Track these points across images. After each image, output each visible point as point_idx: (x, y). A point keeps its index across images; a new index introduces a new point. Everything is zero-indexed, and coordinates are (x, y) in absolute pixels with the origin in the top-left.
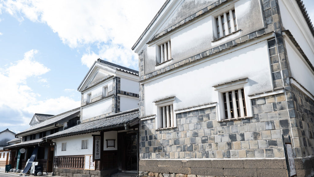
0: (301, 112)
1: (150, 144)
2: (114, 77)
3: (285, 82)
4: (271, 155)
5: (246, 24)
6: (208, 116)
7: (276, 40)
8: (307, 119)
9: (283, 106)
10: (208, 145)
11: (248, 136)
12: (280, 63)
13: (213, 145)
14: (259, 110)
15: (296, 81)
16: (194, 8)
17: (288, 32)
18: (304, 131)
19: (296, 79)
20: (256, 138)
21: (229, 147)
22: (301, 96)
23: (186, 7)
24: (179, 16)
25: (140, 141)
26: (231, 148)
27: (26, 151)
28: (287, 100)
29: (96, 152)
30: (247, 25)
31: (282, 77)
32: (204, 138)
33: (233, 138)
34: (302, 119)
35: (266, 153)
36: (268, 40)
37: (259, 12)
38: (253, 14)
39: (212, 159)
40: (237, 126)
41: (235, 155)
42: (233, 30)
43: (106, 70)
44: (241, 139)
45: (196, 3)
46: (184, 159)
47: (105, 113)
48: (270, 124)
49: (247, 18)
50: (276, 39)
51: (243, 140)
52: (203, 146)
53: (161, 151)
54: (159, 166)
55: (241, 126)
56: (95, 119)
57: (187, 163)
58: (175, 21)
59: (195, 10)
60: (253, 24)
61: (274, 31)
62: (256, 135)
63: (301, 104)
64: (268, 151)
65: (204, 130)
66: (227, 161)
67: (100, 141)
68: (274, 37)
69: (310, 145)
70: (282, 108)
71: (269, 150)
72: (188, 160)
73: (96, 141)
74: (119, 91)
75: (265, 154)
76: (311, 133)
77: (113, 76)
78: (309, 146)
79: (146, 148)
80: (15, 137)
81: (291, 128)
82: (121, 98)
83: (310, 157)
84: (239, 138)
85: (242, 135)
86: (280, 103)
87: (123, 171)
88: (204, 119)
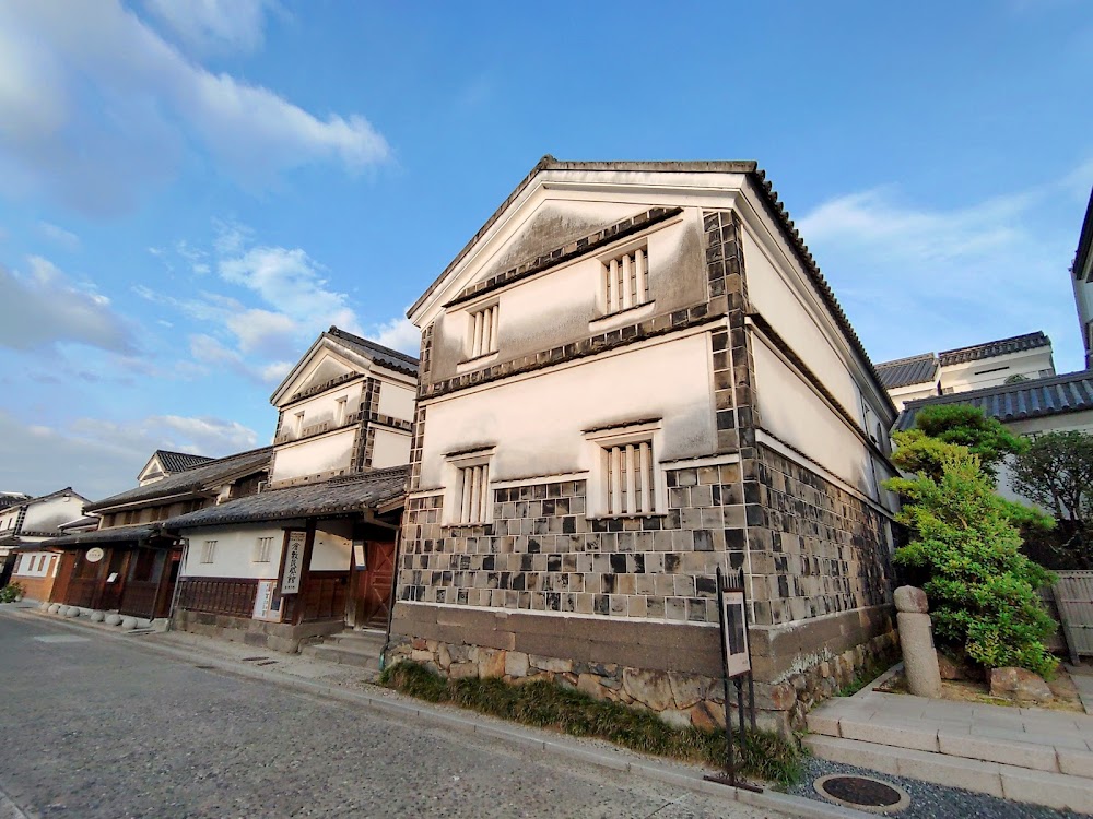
0: (782, 512)
1: (425, 564)
2: (364, 378)
3: (742, 437)
4: (699, 613)
5: (669, 288)
6: (566, 502)
7: (729, 334)
8: (800, 526)
9: (736, 497)
10: (560, 578)
11: (653, 561)
12: (734, 391)
13: (573, 580)
14: (682, 500)
15: (771, 435)
16: (559, 234)
17: (758, 319)
18: (784, 559)
19: (771, 432)
20: (670, 568)
21: (609, 587)
22: (787, 471)
23: (541, 231)
24: (523, 250)
25: (403, 552)
26: (611, 590)
27: (105, 556)
28: (743, 481)
29: (287, 574)
30: (671, 292)
31: (737, 425)
32: (552, 559)
33: (619, 563)
34: (781, 528)
35: (691, 610)
36: (713, 331)
37: (699, 266)
38: (686, 267)
39: (567, 615)
40: (630, 534)
41: (619, 609)
42: (641, 299)
43: (348, 357)
44: (636, 569)
45: (563, 225)
46: (501, 609)
47: (333, 468)
48: (704, 538)
49: (672, 276)
50: (729, 331)
51: (641, 570)
52: (548, 578)
53: (448, 582)
54: (441, 623)
55: (639, 534)
56: (306, 482)
57: (508, 622)
58: (513, 259)
59: (561, 240)
60: (683, 291)
61: (727, 314)
62: (672, 561)
63: (783, 490)
64: (694, 605)
65: (554, 539)
66: (600, 621)
67: (302, 544)
68: (725, 327)
69: (800, 592)
70: (732, 500)
71: (698, 602)
72: (510, 612)
73: (292, 543)
74: (375, 415)
75: (686, 612)
76: (807, 561)
77: (363, 376)
78: (797, 595)
79: (414, 573)
80: (81, 513)
81: (749, 551)
82: (378, 433)
83: (795, 623)
84: (631, 564)
85: (640, 559)
86: (729, 486)
87: (357, 629)
88: (558, 509)
